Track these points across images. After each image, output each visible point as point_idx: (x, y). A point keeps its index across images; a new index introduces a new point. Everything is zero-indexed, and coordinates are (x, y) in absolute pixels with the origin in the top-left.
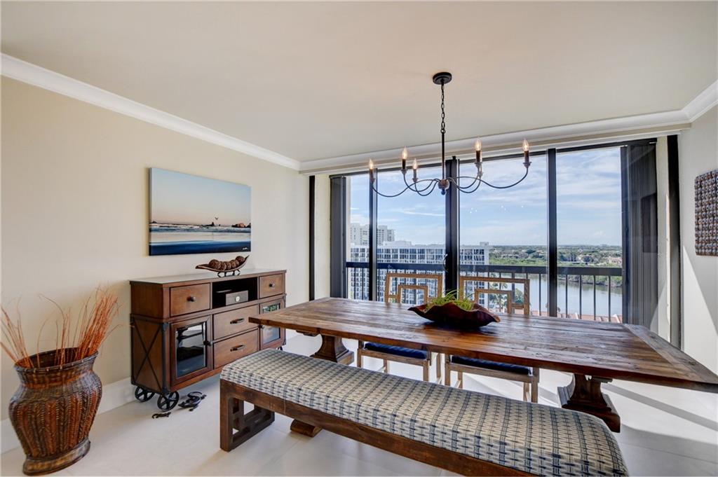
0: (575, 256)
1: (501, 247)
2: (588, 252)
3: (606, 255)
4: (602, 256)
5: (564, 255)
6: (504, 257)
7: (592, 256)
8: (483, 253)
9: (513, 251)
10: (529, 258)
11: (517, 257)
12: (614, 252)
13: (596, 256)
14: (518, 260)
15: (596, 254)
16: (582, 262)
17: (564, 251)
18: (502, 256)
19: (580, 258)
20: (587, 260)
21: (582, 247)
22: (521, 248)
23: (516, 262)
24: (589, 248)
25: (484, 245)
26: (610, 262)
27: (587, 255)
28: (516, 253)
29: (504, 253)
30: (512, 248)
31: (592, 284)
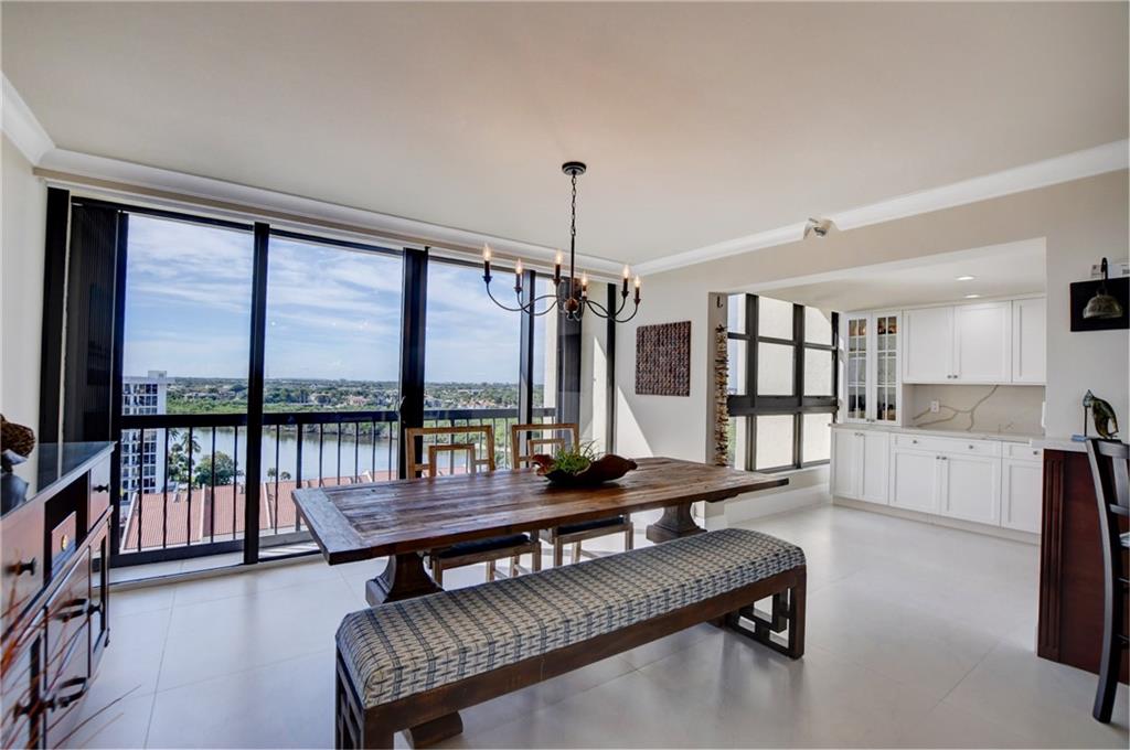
0: (307, 395)
1: (184, 379)
2: (323, 389)
3: (347, 393)
4: (342, 394)
5: (293, 394)
6: (190, 397)
7: (329, 395)
8: (155, 391)
9: (207, 387)
10: (237, 399)
11: (214, 398)
12: (354, 389)
13: (334, 395)
14: (217, 402)
15: (334, 391)
16: (316, 403)
17: (291, 388)
18: (186, 395)
19: (313, 398)
20: (322, 400)
21: (316, 382)
22: (221, 382)
23: (213, 406)
24: (322, 382)
25: (156, 377)
26: (351, 403)
27: (323, 394)
28: (212, 391)
29: (191, 391)
30: (205, 382)
31: (335, 433)
